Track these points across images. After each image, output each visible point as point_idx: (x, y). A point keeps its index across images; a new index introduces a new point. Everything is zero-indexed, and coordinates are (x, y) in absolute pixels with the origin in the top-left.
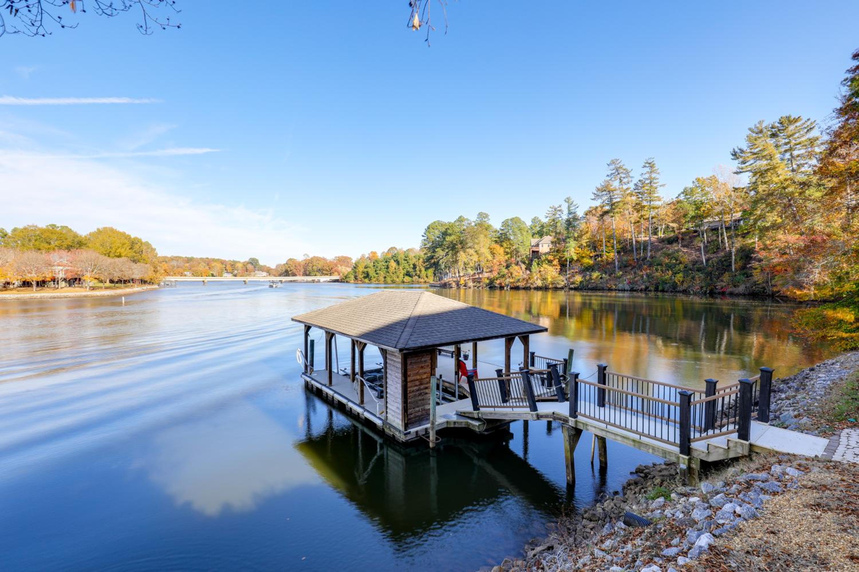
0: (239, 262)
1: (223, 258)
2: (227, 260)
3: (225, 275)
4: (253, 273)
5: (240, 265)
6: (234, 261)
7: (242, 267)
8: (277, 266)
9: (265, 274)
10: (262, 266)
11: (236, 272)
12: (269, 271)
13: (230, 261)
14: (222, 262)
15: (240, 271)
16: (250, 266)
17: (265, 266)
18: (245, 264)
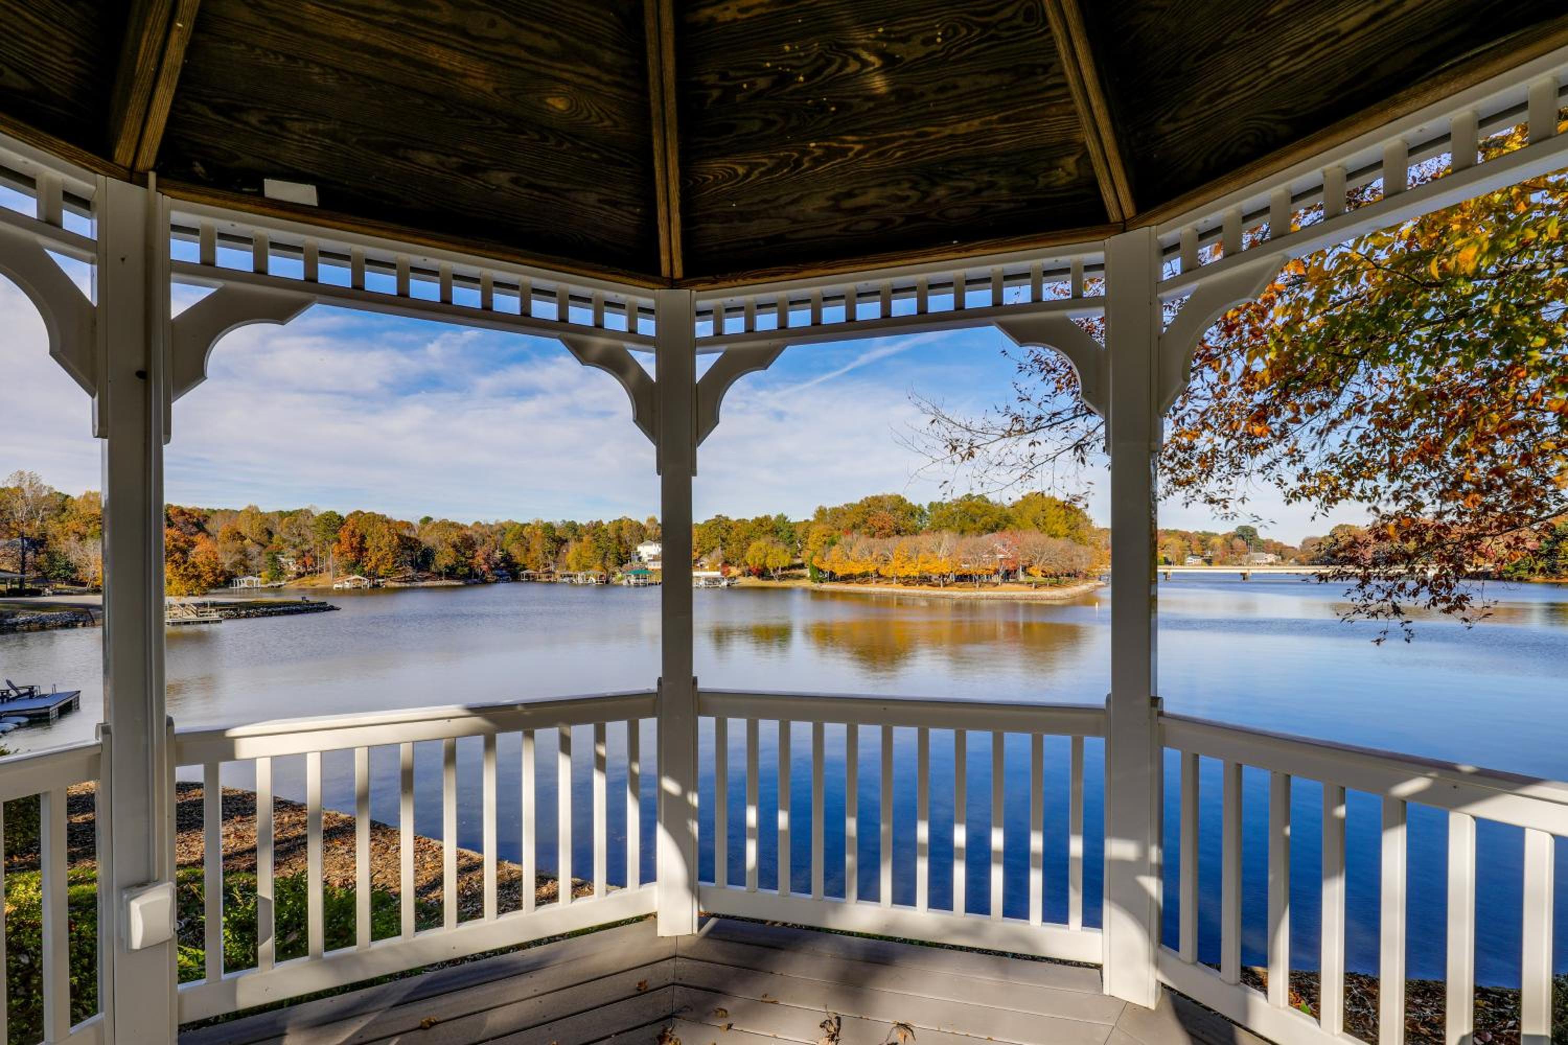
0: (1216, 535)
1: (1183, 528)
2: (1191, 532)
3: (1189, 559)
4: (1245, 557)
5: (1218, 542)
6: (1205, 533)
7: (1223, 545)
8: (1304, 543)
9: (1271, 558)
10: (1263, 542)
11: (1209, 554)
12: (1282, 552)
13: (1197, 533)
14: (1184, 536)
15: (1218, 552)
16: (1238, 543)
17: (1272, 540)
18: (1228, 540)
